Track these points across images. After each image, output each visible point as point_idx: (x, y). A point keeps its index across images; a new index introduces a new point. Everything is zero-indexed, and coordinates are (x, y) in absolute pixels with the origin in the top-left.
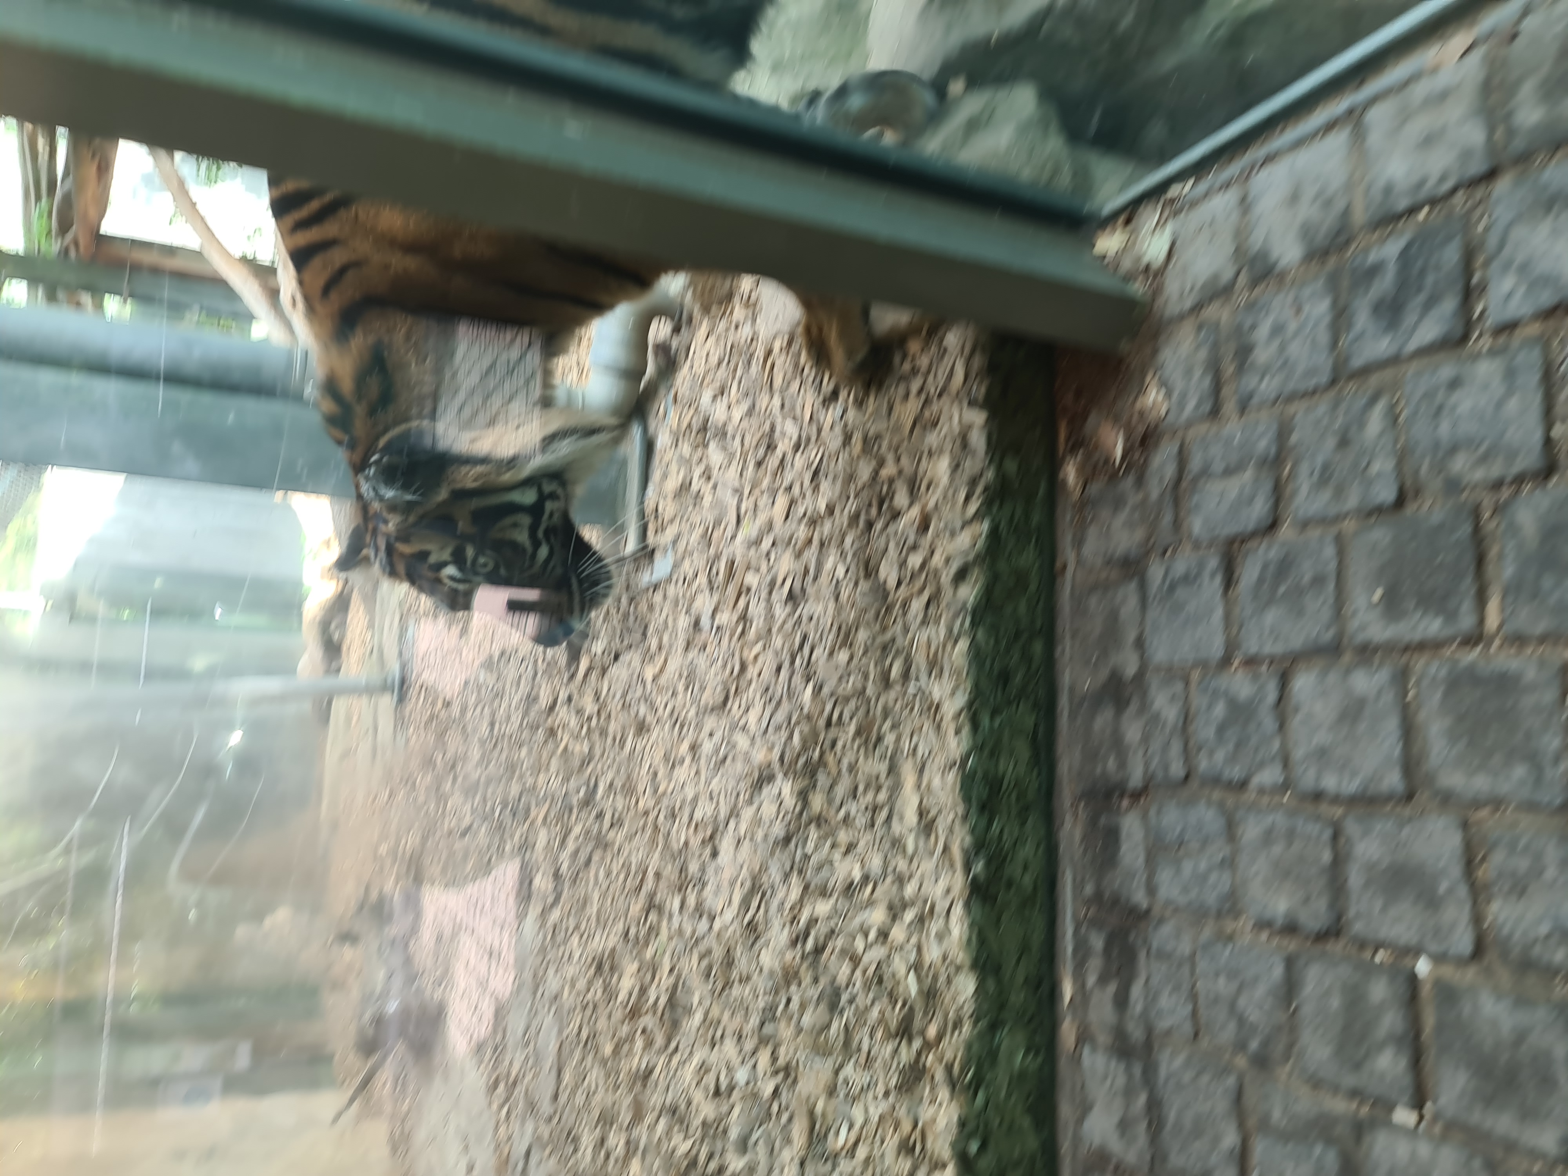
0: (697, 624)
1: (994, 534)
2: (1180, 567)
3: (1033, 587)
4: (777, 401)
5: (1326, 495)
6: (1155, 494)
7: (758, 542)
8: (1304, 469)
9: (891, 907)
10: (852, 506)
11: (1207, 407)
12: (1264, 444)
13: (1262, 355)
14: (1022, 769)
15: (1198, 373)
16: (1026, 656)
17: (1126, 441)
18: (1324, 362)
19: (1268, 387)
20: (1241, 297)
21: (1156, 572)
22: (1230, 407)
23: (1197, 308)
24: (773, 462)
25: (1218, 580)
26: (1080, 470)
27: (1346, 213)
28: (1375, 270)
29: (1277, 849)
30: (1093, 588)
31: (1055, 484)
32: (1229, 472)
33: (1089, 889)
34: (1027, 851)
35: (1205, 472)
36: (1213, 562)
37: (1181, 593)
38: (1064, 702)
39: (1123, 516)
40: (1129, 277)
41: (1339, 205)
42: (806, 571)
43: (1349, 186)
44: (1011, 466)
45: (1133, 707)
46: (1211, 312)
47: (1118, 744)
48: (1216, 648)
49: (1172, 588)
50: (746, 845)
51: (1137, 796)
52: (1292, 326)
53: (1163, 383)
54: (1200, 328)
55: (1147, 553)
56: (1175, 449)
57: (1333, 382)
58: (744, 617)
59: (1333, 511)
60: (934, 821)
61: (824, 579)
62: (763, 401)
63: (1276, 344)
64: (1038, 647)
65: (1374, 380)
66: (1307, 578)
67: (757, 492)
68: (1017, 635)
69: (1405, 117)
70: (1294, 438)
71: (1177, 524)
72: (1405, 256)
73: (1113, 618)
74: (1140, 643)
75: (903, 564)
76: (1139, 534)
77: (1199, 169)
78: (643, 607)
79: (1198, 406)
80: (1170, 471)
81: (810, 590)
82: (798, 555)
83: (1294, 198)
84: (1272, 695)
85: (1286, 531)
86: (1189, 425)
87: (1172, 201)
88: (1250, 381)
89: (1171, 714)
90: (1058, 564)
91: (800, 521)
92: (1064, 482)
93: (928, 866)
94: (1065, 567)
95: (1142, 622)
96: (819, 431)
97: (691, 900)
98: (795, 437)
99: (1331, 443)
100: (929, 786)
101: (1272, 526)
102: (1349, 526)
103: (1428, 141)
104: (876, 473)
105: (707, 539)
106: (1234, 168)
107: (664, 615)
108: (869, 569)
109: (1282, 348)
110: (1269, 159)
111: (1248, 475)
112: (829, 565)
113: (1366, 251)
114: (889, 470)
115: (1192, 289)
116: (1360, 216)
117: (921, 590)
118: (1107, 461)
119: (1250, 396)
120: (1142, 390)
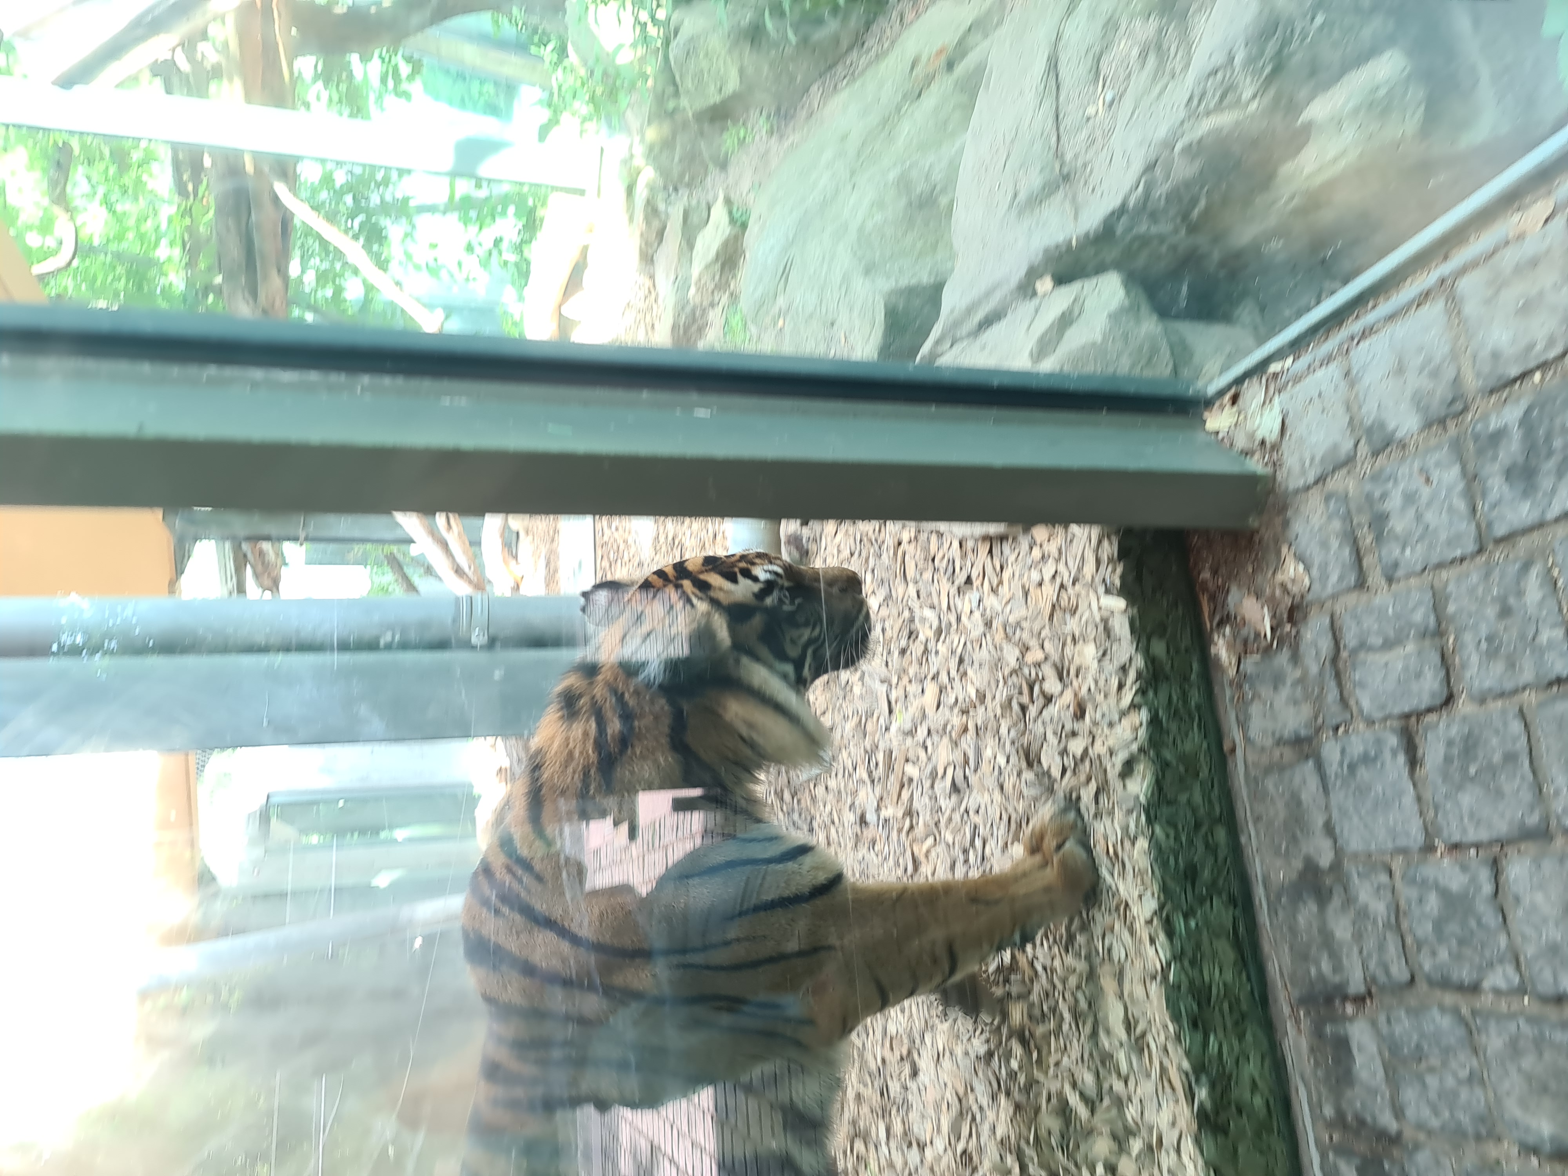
0: (863, 821)
1: (1154, 722)
2: (1357, 746)
3: (1204, 773)
4: (912, 590)
5: (1498, 668)
6: (1314, 669)
7: (912, 733)
8: (1468, 638)
9: (1115, 1137)
10: (1002, 694)
11: (1352, 579)
12: (1421, 615)
13: (1399, 524)
14: (1229, 976)
15: (1335, 544)
16: (1211, 848)
17: (1273, 617)
18: (1468, 529)
19: (1412, 556)
20: (1365, 466)
21: (1331, 751)
22: (1375, 578)
23: (1321, 480)
24: (917, 649)
25: (1401, 759)
26: (1230, 647)
27: (1457, 380)
28: (1497, 437)
29: (1528, 1062)
30: (1268, 770)
31: (1208, 664)
32: (1388, 645)
33: (1328, 1111)
34: (1252, 1068)
35: (1363, 645)
36: (1393, 740)
37: (1363, 773)
38: (1259, 893)
39: (1285, 692)
40: (1247, 453)
41: (1449, 374)
42: (966, 762)
43: (1454, 355)
44: (1159, 648)
45: (1336, 901)
46: (1335, 483)
47: (1327, 941)
48: (1415, 836)
49: (1352, 768)
50: (946, 1063)
51: (1359, 1000)
52: (1426, 492)
53: (1300, 558)
54: (1328, 499)
55: (1318, 730)
56: (1327, 621)
57: (1480, 551)
58: (909, 813)
59: (1509, 685)
60: (1143, 1035)
61: (985, 767)
62: (899, 589)
63: (1411, 513)
64: (1221, 834)
65: (1523, 543)
66: (1497, 758)
67: (905, 680)
68: (1197, 826)
69: (1498, 285)
70: (1451, 608)
71: (1343, 701)
72: (1526, 421)
73: (1295, 802)
74: (1329, 829)
75: (1064, 752)
76: (1306, 710)
77: (1296, 346)
78: (806, 800)
79: (1341, 578)
80: (1325, 645)
81: (973, 779)
82: (955, 744)
83: (1400, 370)
84: (1488, 888)
85: (1464, 706)
86: (1335, 597)
87: (1275, 375)
88: (1392, 551)
89: (1379, 908)
90: (1226, 746)
91: (951, 709)
92: (1217, 658)
93: (1146, 1088)
94: (1233, 750)
95: (1327, 807)
96: (959, 619)
97: (898, 1128)
98: (935, 625)
99: (1491, 612)
100: (1131, 995)
101: (1449, 700)
102: (1530, 698)
103: (1527, 308)
104: (1021, 659)
105: (862, 729)
106: (1331, 344)
107: (828, 808)
108: (1031, 758)
109: (1419, 517)
110: (1365, 334)
111: (1410, 647)
112: (988, 753)
113: (1485, 417)
114: (1035, 655)
115: (1312, 459)
116: (1472, 383)
117: (1089, 779)
118: (1257, 635)
119: (1396, 565)
120: (1279, 564)
